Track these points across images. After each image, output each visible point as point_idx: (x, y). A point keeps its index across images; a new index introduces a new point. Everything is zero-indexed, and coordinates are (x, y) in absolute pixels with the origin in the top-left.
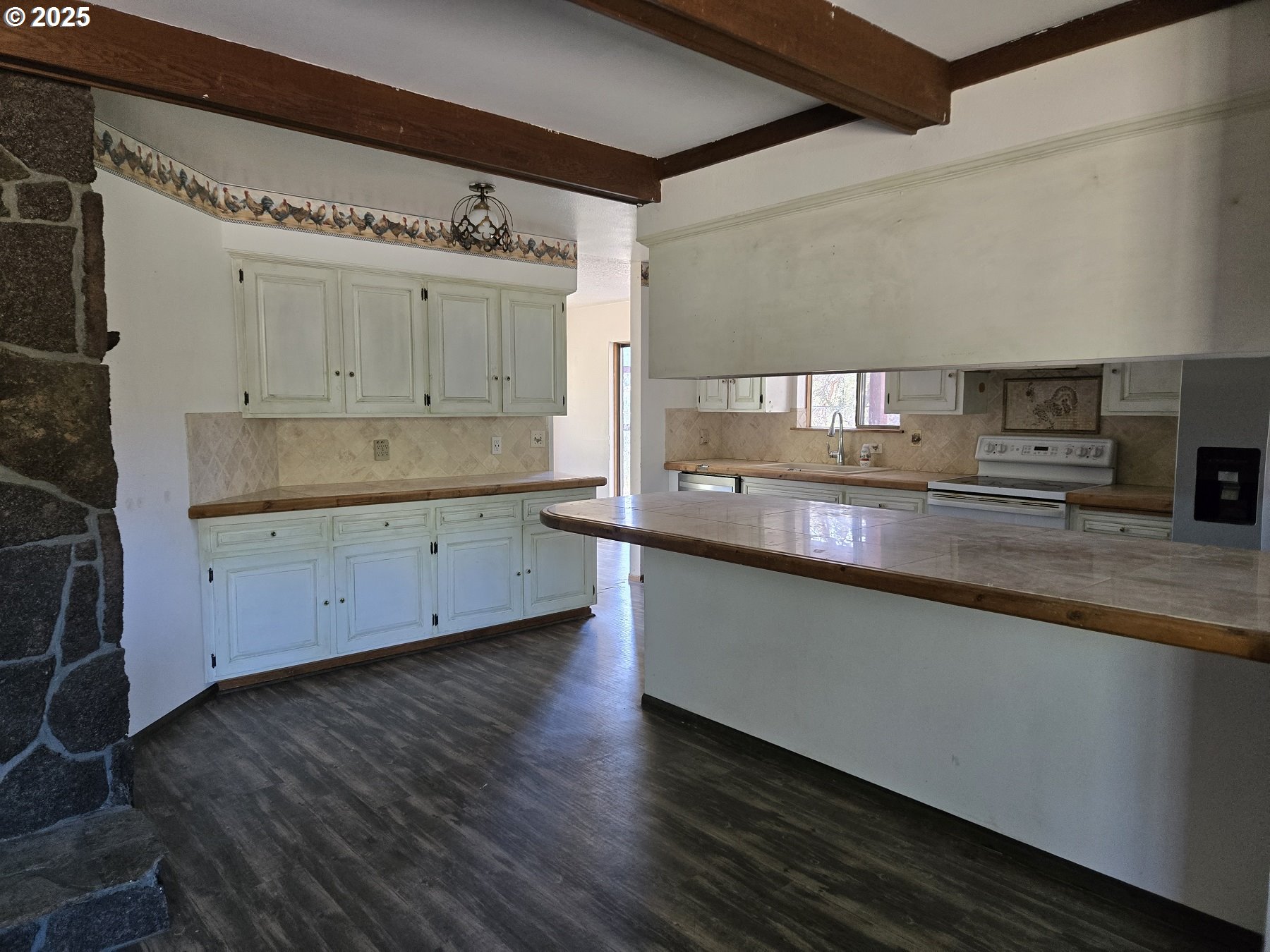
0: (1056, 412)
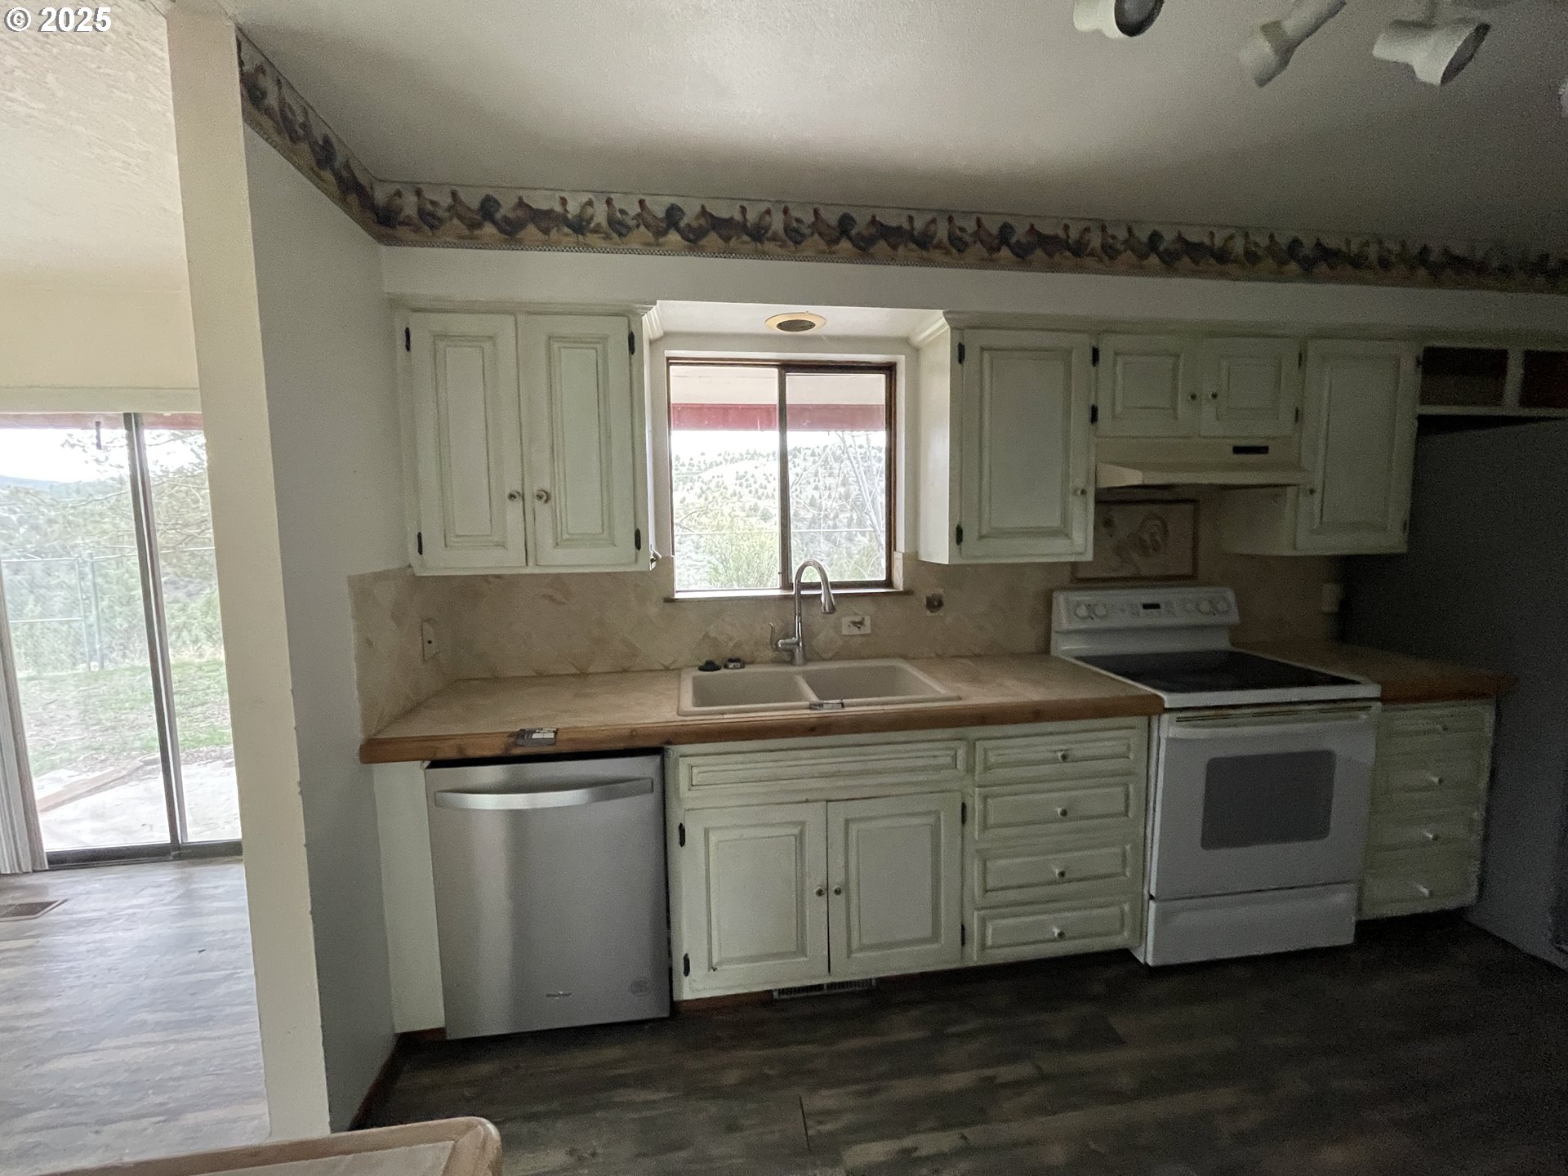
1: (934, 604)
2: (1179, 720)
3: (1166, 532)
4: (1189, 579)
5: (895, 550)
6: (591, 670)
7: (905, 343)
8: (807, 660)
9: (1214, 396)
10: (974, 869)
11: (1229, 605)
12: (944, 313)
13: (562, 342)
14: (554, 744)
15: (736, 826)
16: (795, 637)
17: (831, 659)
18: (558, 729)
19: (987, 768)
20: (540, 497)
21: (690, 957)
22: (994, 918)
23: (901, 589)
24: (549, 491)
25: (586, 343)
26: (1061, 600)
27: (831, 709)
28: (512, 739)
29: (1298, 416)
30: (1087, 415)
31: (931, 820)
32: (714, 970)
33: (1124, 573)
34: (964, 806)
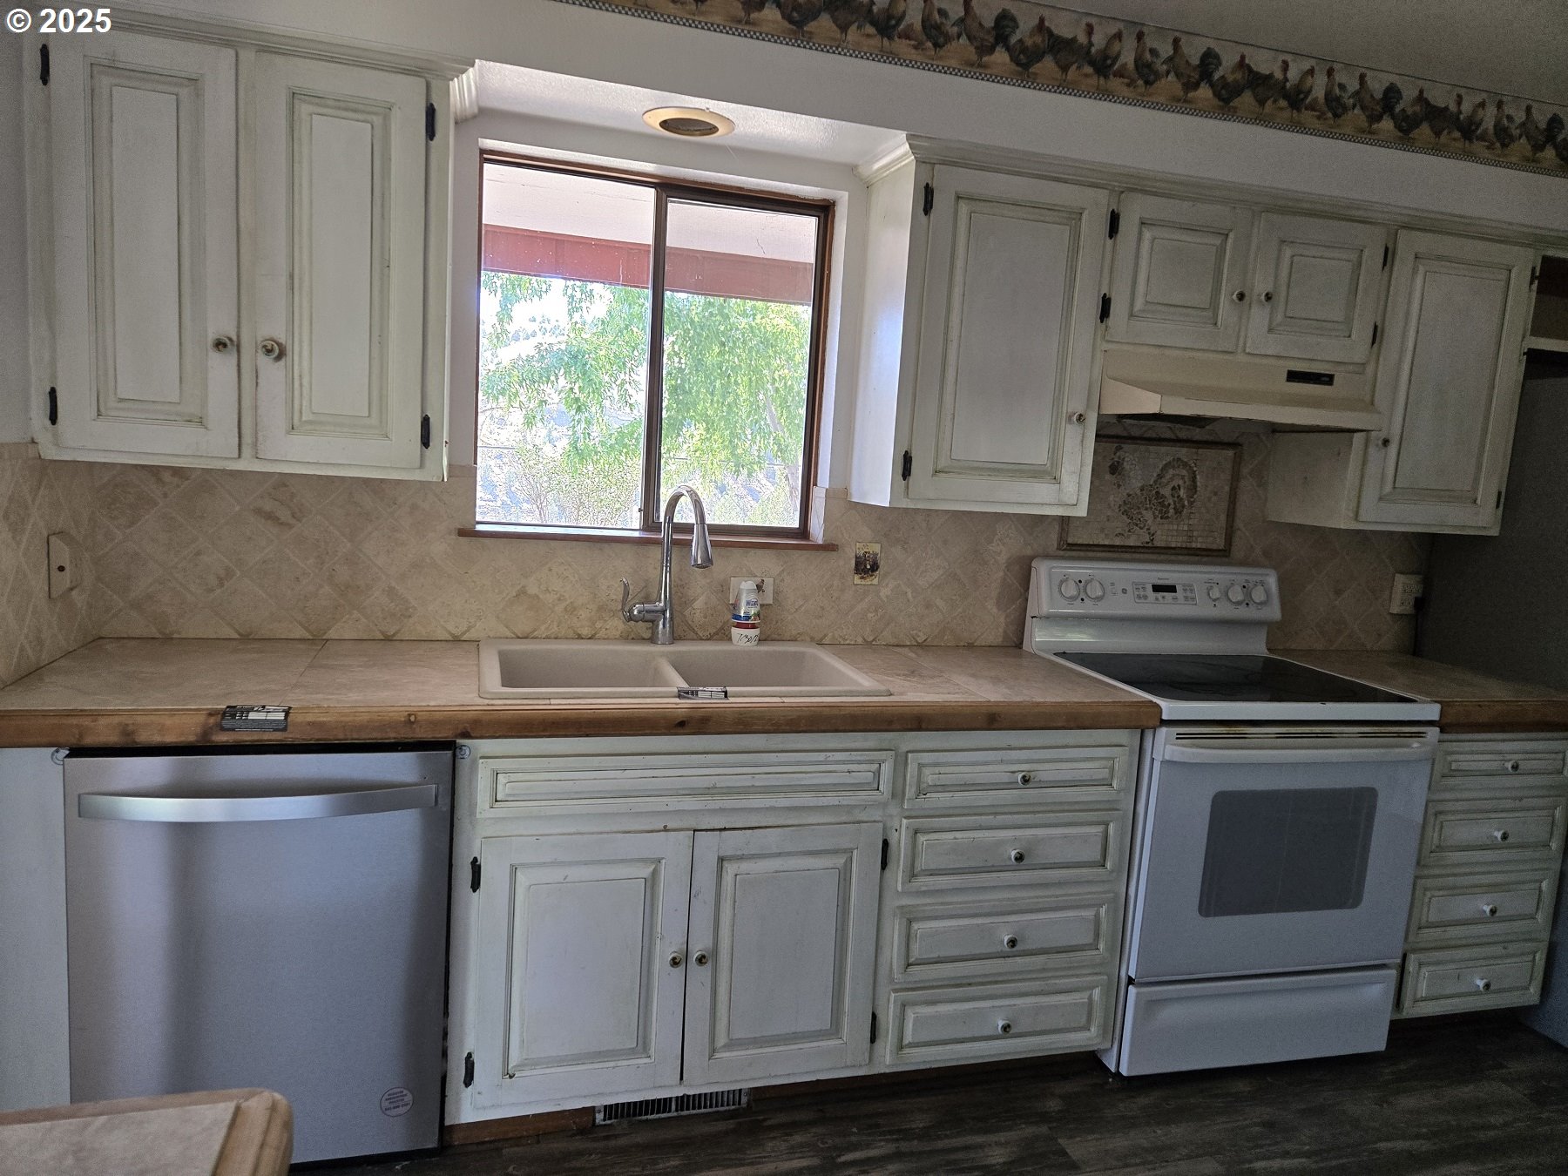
0: (1160, 511)
1: (867, 566)
2: (1180, 737)
3: (1193, 488)
4: (1219, 555)
5: (815, 484)
6: (332, 634)
7: (850, 173)
8: (675, 638)
9: (1268, 297)
10: (894, 932)
11: (1267, 592)
12: (908, 139)
13: (317, 104)
14: (285, 729)
15: (556, 863)
16: (660, 601)
17: (710, 638)
18: (290, 708)
19: (921, 792)
20: (269, 351)
21: (475, 1058)
22: (915, 1004)
23: (820, 542)
24: (282, 341)
25: (355, 111)
26: (1043, 573)
27: (709, 698)
28: (212, 720)
29: (1376, 335)
30: (1094, 309)
31: (840, 861)
32: (511, 1077)
33: (1131, 542)
34: (886, 844)
